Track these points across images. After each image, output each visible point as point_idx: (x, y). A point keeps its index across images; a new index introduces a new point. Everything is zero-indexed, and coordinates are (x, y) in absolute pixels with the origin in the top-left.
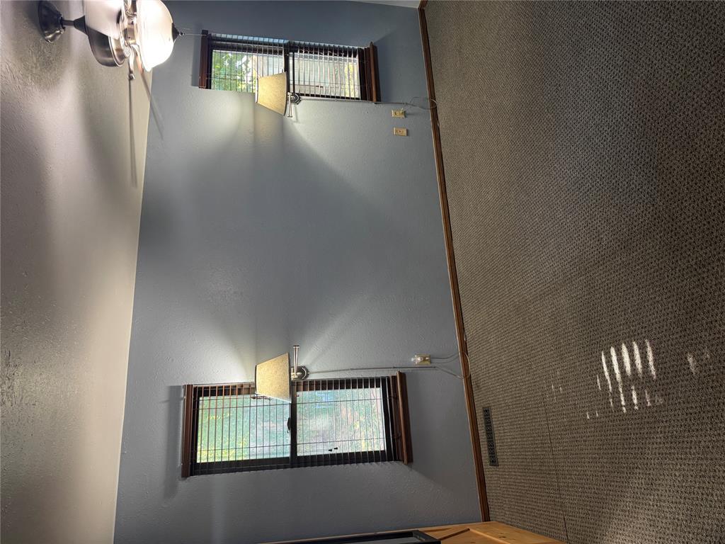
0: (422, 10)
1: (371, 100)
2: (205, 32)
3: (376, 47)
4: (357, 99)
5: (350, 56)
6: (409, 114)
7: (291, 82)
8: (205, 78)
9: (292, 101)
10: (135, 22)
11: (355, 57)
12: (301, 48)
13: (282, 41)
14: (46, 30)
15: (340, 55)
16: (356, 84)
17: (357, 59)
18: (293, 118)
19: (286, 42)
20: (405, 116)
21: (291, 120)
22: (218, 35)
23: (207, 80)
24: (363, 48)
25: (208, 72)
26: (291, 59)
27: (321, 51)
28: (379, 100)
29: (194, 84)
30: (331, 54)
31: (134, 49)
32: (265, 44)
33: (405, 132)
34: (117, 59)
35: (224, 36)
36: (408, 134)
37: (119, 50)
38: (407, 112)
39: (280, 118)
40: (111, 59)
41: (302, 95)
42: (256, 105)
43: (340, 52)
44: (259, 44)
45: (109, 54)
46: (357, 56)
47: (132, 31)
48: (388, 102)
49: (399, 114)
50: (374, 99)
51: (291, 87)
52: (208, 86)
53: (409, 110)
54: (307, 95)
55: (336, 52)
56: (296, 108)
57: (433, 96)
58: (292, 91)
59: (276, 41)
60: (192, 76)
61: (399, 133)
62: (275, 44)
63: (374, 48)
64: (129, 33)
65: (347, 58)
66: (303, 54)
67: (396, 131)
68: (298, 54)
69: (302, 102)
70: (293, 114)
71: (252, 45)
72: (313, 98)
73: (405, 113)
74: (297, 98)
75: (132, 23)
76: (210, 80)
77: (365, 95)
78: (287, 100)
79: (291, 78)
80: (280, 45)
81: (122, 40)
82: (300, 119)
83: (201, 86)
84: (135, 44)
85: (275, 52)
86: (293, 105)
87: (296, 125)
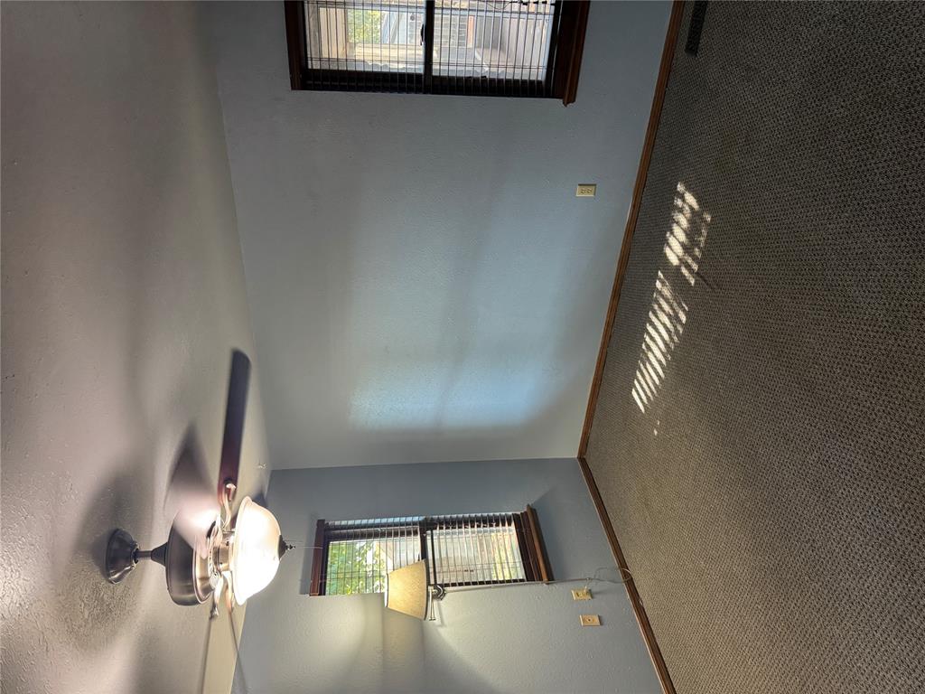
0: (582, 459)
1: (541, 579)
2: (321, 523)
3: (535, 510)
4: (521, 580)
5: (503, 525)
6: (597, 593)
7: (431, 570)
8: (318, 584)
9: (434, 597)
10: (231, 542)
11: (510, 525)
12: (441, 523)
13: (416, 519)
14: (112, 568)
15: (491, 526)
16: (517, 560)
17: (513, 527)
18: (437, 622)
19: (422, 518)
20: (592, 597)
21: (434, 624)
22: (337, 523)
23: (321, 584)
24: (519, 513)
25: (322, 573)
26: (429, 538)
27: (466, 524)
28: (551, 578)
29: (303, 592)
30: (479, 526)
31: (224, 578)
32: (395, 525)
33: (597, 620)
34: (200, 593)
35: (344, 523)
36: (601, 623)
37: (205, 579)
38: (594, 590)
39: (419, 623)
40: (191, 596)
41: (447, 585)
42: (386, 612)
43: (491, 521)
44: (389, 526)
45: (191, 589)
46: (513, 524)
47: (226, 553)
48: (563, 580)
49: (583, 596)
50: (545, 579)
51: (432, 576)
52: (322, 592)
53: (595, 587)
54: (454, 585)
55: (485, 522)
56: (439, 606)
57: (623, 564)
58: (432, 582)
59: (409, 519)
60: (302, 581)
61: (589, 623)
62: (408, 524)
63: (533, 511)
64: (220, 555)
65: (500, 528)
66: (444, 531)
67: (584, 620)
68: (436, 532)
69: (448, 595)
70: (437, 616)
71: (379, 529)
72: (461, 588)
73: (590, 592)
74: (440, 591)
75: (227, 544)
76: (325, 583)
77: (532, 574)
78: (428, 595)
79: (431, 565)
80: (414, 524)
81: (211, 562)
82: (446, 622)
83: (312, 593)
84: (227, 569)
85: (409, 533)
86: (435, 602)
87: (441, 630)
